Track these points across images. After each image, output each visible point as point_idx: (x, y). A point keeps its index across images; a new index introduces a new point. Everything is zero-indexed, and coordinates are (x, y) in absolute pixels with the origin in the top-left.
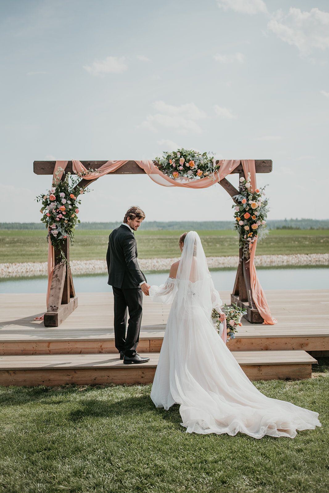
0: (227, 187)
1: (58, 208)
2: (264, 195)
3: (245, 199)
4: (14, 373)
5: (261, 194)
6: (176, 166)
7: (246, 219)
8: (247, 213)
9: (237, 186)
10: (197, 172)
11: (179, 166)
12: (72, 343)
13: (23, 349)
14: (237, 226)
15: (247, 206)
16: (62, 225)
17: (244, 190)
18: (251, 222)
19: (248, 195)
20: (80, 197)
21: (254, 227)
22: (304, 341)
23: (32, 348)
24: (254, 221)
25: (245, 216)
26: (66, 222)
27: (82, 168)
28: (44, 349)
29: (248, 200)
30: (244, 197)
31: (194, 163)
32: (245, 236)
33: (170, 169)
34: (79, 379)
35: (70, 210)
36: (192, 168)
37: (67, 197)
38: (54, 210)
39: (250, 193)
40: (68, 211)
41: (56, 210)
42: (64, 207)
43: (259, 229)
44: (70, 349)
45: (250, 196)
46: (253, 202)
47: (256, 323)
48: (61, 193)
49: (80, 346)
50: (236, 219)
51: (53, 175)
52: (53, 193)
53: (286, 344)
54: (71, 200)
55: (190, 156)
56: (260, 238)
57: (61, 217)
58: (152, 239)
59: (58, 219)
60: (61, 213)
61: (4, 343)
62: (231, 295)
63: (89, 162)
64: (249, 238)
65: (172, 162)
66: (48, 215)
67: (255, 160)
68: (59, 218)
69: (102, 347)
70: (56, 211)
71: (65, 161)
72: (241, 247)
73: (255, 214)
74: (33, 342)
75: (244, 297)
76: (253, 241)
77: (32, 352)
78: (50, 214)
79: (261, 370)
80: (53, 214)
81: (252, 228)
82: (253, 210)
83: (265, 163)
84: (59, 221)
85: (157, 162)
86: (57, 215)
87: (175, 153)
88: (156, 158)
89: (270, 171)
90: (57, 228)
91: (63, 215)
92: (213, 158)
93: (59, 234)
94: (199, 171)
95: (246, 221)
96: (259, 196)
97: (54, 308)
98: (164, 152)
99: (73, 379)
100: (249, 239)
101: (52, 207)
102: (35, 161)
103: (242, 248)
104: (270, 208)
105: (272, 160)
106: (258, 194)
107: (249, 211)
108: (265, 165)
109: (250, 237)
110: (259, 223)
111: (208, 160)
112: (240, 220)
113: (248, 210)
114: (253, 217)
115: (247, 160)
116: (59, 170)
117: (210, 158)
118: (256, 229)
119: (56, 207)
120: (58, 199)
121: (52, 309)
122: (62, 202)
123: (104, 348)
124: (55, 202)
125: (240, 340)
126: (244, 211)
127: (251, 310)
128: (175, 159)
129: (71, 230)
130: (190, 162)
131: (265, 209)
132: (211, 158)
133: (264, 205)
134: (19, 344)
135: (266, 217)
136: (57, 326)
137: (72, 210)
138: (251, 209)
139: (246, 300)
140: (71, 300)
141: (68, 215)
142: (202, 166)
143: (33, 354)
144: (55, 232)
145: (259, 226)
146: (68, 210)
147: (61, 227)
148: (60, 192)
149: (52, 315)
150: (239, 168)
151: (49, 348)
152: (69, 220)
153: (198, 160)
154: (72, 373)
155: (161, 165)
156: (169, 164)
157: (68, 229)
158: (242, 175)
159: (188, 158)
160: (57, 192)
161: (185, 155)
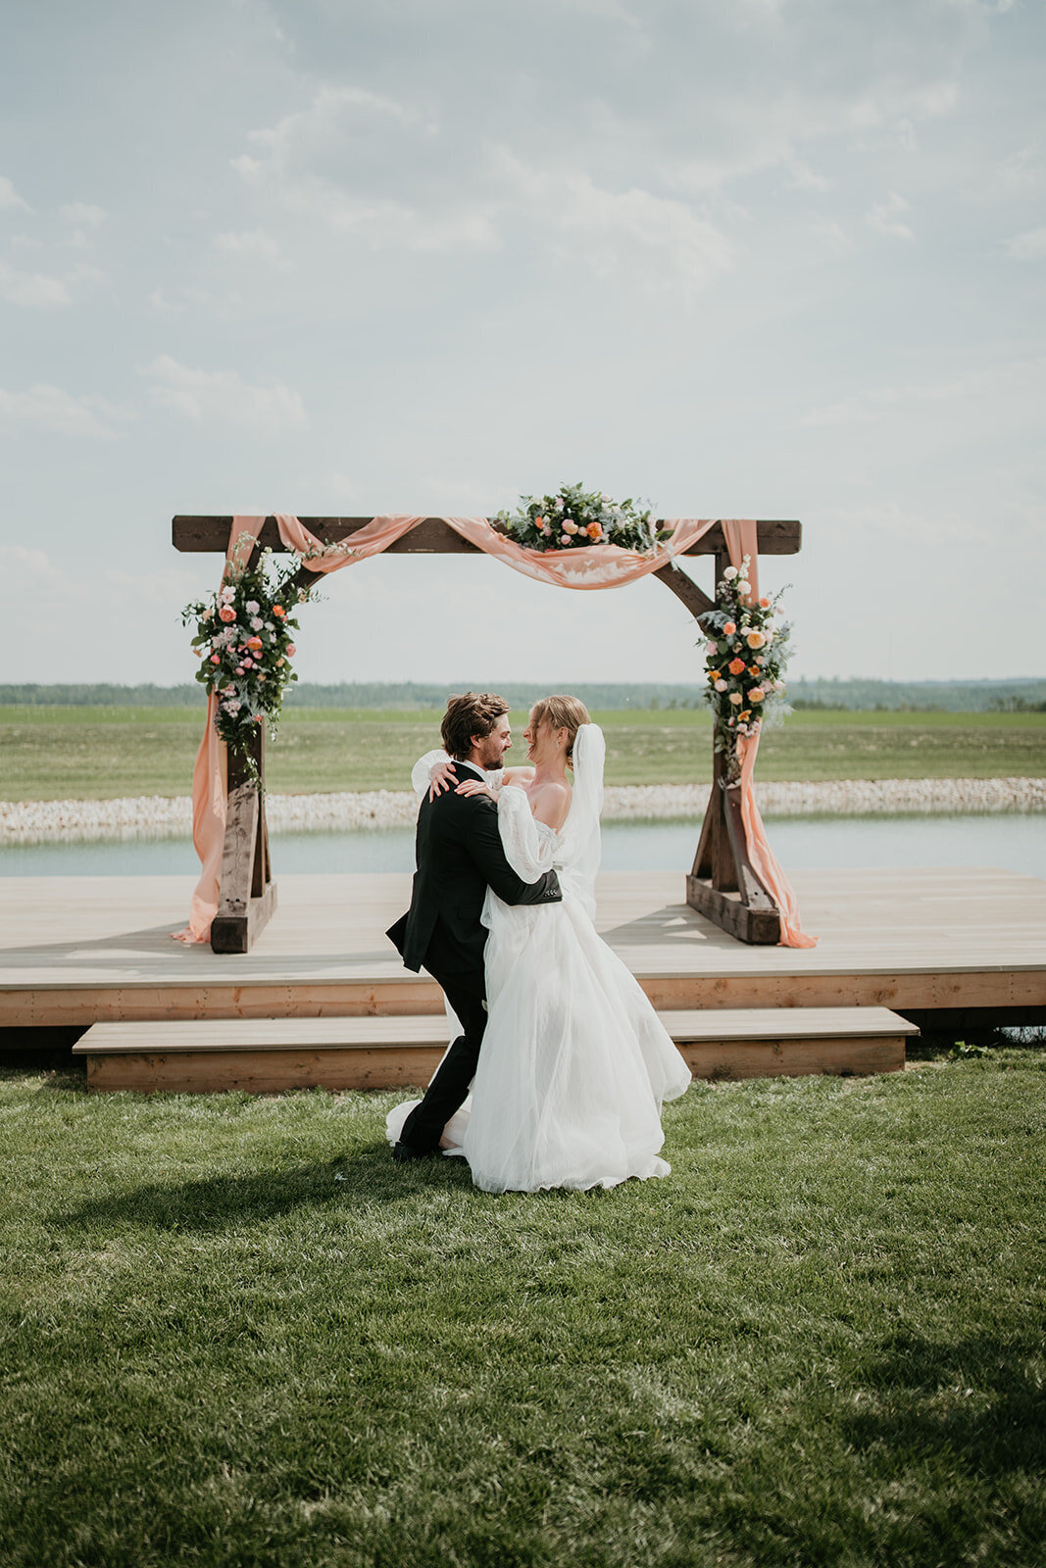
0: (685, 591)
1: (243, 643)
2: (780, 612)
3: (731, 624)
4: (162, 1060)
5: (772, 611)
6: (553, 533)
7: (736, 674)
8: (738, 660)
9: (708, 589)
11: (560, 535)
12: (298, 989)
13: (171, 1006)
14: (712, 692)
15: (735, 642)
16: (251, 688)
17: (729, 598)
18: (746, 683)
19: (740, 612)
20: (297, 612)
21: (756, 694)
22: (885, 984)
23: (193, 1004)
24: (755, 680)
25: (731, 666)
26: (262, 678)
27: (307, 537)
28: (225, 1005)
29: (739, 626)
30: (729, 618)
31: (599, 527)
32: (731, 721)
33: (537, 541)
34: (327, 1076)
35: (273, 647)
37: (266, 612)
38: (232, 647)
39: (745, 607)
40: (270, 651)
41: (237, 648)
42: (259, 641)
43: (767, 702)
44: (292, 1007)
45: (745, 615)
46: (753, 632)
47: (760, 943)
48: (249, 602)
49: (317, 997)
50: (708, 675)
51: (224, 554)
52: (230, 602)
53: (840, 991)
54: (276, 620)
55: (589, 508)
56: (769, 724)
57: (248, 666)
58: (422, 734)
59: (240, 672)
60: (250, 655)
61: (120, 990)
62: (688, 877)
63: (320, 521)
64: (741, 725)
65: (543, 524)
66: (216, 659)
67: (758, 522)
68: (243, 668)
69: (375, 1000)
70: (236, 651)
71: (258, 518)
72: (718, 749)
73: (758, 662)
74: (197, 988)
75: (726, 881)
76: (752, 732)
77: (193, 1013)
78: (221, 658)
79: (781, 1053)
80: (227, 657)
81: (750, 698)
82: (753, 653)
83: (783, 528)
84: (242, 676)
85: (503, 521)
86: (240, 660)
87: (551, 502)
88: (501, 513)
89: (796, 549)
90: (238, 695)
91: (255, 660)
92: (648, 513)
93: (244, 711)
95: (732, 680)
96: (766, 614)
97: (237, 904)
98: (522, 496)
99: (312, 1076)
100: (742, 727)
101: (226, 639)
102: (176, 517)
103: (724, 752)
104: (795, 646)
105: (801, 522)
106: (764, 609)
107: (742, 655)
108: (782, 533)
109: (743, 722)
110: (767, 685)
111: (637, 519)
112: (719, 678)
113: (740, 652)
114: (753, 671)
115: (737, 521)
116: (243, 540)
117: (641, 513)
118: (758, 703)
119: (235, 639)
120: (242, 619)
121: (230, 907)
122: (252, 625)
123: (381, 1003)
124: (235, 625)
125: (726, 982)
126: (731, 655)
127: (749, 911)
128: (550, 517)
129: (275, 700)
130: (591, 525)
131: (782, 650)
132: (644, 513)
133: (778, 641)
134: (160, 991)
135: (786, 669)
136: (245, 952)
137: (278, 647)
138: (746, 649)
139: (734, 889)
140: (267, 888)
141: (268, 661)
142: (620, 534)
143: (196, 1018)
144: (233, 707)
145: (766, 694)
146: (269, 647)
147: (249, 693)
148: (246, 599)
149: (233, 921)
150: (714, 542)
151: (238, 1004)
152: (268, 676)
153: (611, 518)
154: (310, 1060)
155: (514, 529)
156: (534, 529)
157: (269, 697)
158: (723, 560)
159: (585, 514)
160: (239, 599)
161: (577, 505)
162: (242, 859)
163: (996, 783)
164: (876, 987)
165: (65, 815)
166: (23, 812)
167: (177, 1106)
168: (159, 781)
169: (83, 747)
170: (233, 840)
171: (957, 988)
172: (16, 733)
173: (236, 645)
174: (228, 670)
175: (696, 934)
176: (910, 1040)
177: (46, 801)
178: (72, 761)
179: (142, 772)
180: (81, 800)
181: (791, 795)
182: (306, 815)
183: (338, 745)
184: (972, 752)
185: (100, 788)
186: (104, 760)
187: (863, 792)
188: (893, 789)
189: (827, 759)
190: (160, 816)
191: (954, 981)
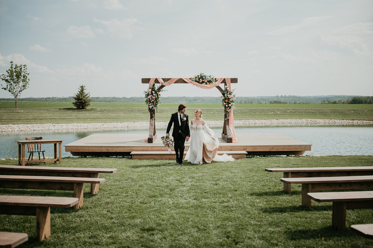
0: (219, 89)
5: (233, 92)
9: (223, 89)
11: (200, 81)
14: (223, 105)
16: (153, 104)
17: (226, 90)
18: (228, 103)
19: (227, 92)
20: (160, 93)
21: (230, 105)
23: (146, 149)
25: (226, 101)
26: (155, 103)
27: (162, 81)
28: (150, 149)
29: (227, 95)
34: (164, 158)
37: (156, 92)
39: (229, 92)
42: (154, 97)
44: (160, 149)
46: (229, 96)
47: (229, 143)
50: (223, 102)
51: (149, 84)
52: (150, 91)
53: (239, 149)
54: (157, 94)
59: (152, 102)
60: (153, 99)
61: (136, 147)
62: (222, 134)
63: (165, 79)
65: (197, 79)
66: (148, 100)
67: (231, 78)
71: (154, 78)
72: (225, 113)
73: (230, 100)
74: (146, 147)
83: (235, 79)
87: (198, 76)
88: (191, 77)
89: (237, 82)
90: (151, 105)
93: (152, 108)
94: (208, 83)
95: (226, 103)
97: (151, 136)
102: (142, 78)
106: (231, 92)
109: (228, 109)
110: (232, 104)
116: (152, 82)
117: (212, 77)
120: (152, 94)
126: (226, 99)
127: (228, 138)
130: (204, 80)
133: (234, 97)
136: (153, 143)
138: (228, 98)
139: (226, 135)
140: (155, 135)
141: (156, 100)
142: (209, 81)
143: (146, 151)
146: (156, 98)
148: (153, 91)
149: (151, 139)
150: (224, 81)
151: (152, 149)
152: (156, 102)
153: (207, 78)
154: (162, 156)
157: (156, 106)
158: (226, 85)
159: (203, 78)
160: (152, 91)
162: (152, 129)
163: (303, 120)
164: (244, 148)
165: (114, 125)
166: (107, 125)
167: (145, 161)
168: (131, 119)
169: (116, 112)
170: (151, 127)
171: (256, 148)
172: (103, 109)
173: (151, 98)
174: (150, 101)
175: (221, 141)
176: (247, 155)
177: (111, 123)
178: (114, 115)
179: (129, 117)
180: (117, 122)
181: (260, 122)
182: (161, 126)
183: (167, 112)
184: (300, 113)
185: (121, 120)
186: (121, 114)
187: (275, 122)
188: (281, 121)
189: (269, 115)
190: (132, 126)
191: (256, 147)
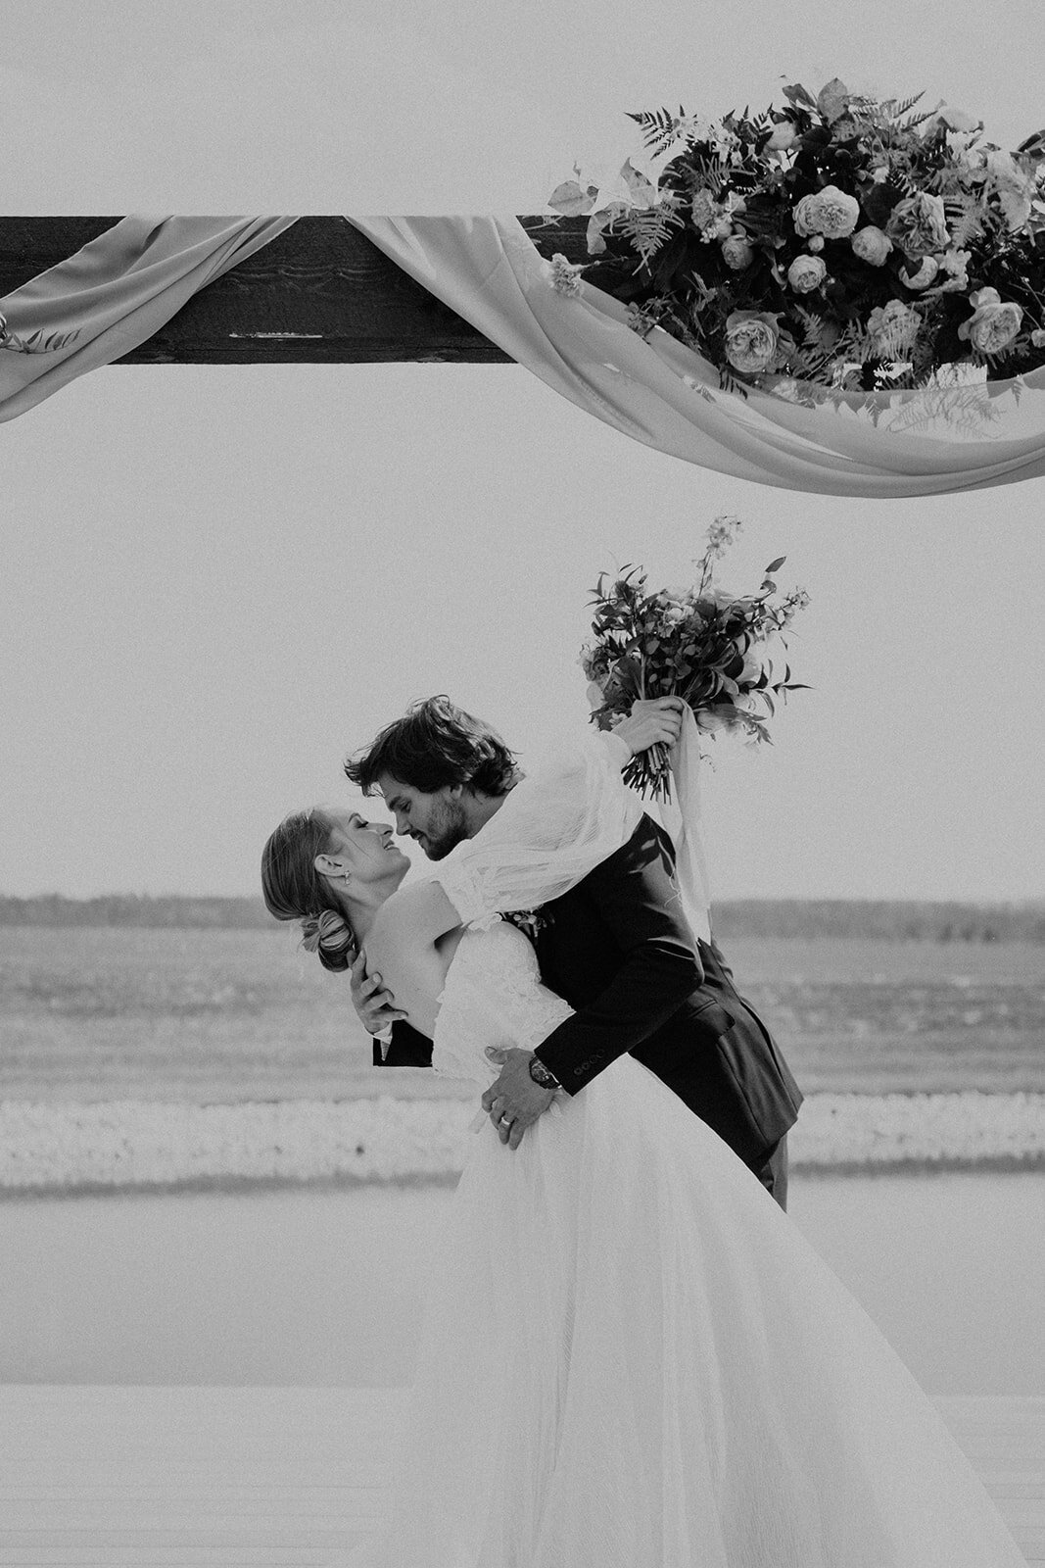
6: (755, 249)
10: (959, 307)
11: (785, 258)
31: (938, 219)
33: (696, 296)
36: (912, 273)
65: (722, 222)
87: (752, 137)
94: (987, 300)
98: (638, 118)
128: (748, 189)
130: (904, 208)
153: (978, 186)
155: (619, 242)
156: (684, 240)
161: (852, 144)
